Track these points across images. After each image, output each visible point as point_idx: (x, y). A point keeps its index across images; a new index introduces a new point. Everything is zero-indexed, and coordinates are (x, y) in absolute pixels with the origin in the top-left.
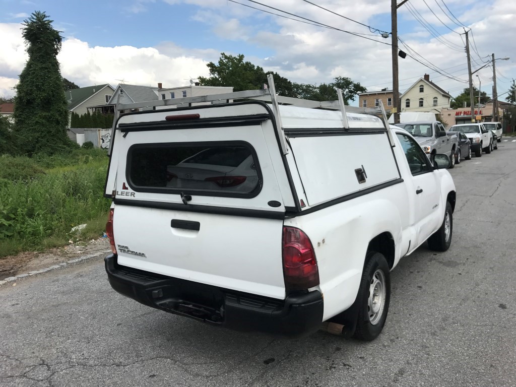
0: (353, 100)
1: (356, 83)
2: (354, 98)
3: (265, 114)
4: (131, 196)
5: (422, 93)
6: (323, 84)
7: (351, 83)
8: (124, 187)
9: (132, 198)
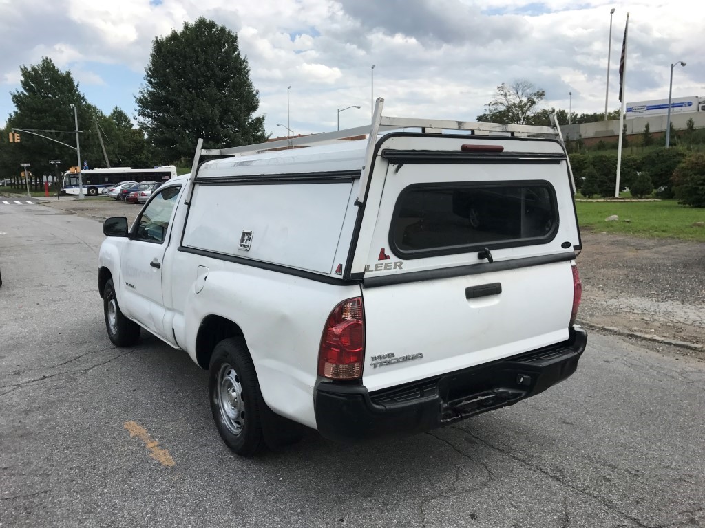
3: (562, 154)
4: (395, 268)
8: (383, 256)
9: (398, 271)
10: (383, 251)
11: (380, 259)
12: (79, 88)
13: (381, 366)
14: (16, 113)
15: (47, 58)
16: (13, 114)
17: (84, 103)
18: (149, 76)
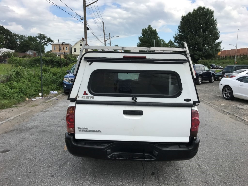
0: (47, 46)
1: (49, 38)
2: (48, 45)
4: (91, 98)
5: (81, 46)
6: (30, 36)
7: (46, 37)
8: (85, 93)
9: (92, 100)
10: (85, 92)
11: (84, 94)
12: (158, 34)
13: (82, 131)
14: (139, 43)
15: (150, 25)
16: (138, 43)
17: (159, 39)
18: (179, 29)
